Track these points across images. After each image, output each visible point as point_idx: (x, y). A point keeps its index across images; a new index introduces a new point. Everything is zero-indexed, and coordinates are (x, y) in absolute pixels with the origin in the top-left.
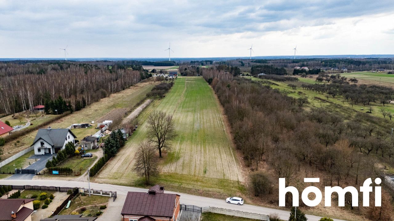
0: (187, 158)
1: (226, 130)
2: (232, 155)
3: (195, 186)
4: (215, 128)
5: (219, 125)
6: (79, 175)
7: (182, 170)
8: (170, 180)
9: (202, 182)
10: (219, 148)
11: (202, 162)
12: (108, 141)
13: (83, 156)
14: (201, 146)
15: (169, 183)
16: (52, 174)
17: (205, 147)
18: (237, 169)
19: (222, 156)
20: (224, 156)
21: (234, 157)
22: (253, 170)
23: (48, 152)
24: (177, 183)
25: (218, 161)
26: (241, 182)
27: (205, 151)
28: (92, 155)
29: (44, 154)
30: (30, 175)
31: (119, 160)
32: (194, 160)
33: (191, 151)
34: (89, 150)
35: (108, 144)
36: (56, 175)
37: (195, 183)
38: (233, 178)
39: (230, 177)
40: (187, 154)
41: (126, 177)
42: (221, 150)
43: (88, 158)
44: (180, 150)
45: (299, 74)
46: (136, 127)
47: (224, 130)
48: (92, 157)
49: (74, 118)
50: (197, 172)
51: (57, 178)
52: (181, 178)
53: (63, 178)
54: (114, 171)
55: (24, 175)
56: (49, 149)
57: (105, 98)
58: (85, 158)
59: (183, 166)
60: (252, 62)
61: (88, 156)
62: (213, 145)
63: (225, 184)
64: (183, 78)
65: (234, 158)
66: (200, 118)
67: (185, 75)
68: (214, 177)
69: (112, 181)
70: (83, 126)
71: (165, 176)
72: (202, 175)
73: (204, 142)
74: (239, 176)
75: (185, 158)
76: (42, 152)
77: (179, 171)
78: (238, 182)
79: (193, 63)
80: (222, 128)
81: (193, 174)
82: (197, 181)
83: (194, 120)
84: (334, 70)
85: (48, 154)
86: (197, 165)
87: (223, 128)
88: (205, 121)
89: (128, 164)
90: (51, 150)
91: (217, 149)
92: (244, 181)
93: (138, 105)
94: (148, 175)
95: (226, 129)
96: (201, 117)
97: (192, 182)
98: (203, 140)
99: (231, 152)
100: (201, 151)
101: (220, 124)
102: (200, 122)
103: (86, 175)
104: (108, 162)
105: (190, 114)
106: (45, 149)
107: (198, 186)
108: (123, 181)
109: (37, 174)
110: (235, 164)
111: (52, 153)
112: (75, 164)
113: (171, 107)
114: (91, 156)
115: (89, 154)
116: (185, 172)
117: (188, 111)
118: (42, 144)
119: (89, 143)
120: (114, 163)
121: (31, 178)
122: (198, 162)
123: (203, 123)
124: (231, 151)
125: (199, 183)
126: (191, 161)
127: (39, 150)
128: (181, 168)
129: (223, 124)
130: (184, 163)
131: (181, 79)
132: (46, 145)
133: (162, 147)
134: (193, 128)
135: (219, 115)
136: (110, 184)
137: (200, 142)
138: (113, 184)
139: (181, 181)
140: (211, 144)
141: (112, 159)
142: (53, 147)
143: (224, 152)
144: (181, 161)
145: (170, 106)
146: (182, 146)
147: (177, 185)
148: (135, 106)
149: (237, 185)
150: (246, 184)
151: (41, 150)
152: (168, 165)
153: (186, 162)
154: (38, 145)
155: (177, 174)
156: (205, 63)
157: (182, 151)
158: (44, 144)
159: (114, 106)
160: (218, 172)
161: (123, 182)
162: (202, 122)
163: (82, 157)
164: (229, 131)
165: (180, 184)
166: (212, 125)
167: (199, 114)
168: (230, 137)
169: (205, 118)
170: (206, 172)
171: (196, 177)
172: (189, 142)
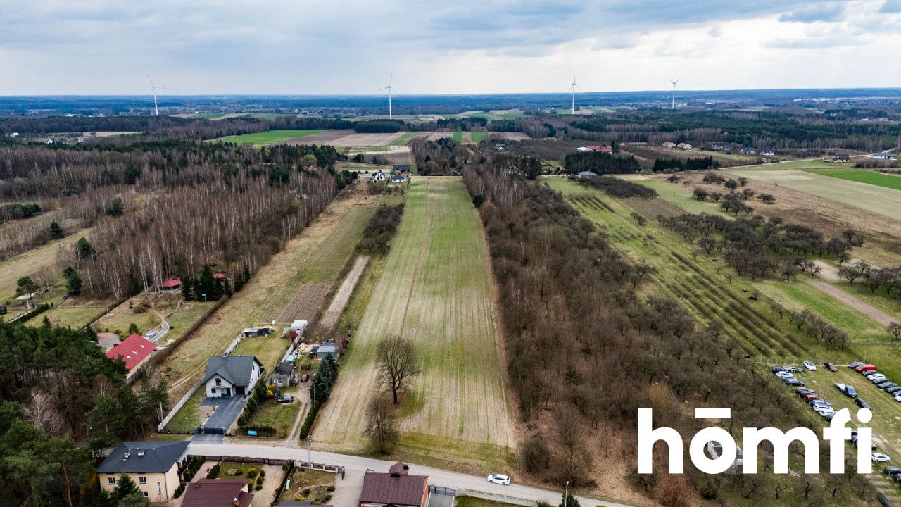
0: (435, 405)
1: (500, 341)
2: (503, 398)
3: (448, 455)
4: (480, 337)
5: (488, 329)
6: (285, 436)
7: (429, 427)
8: (412, 445)
9: (457, 448)
10: (484, 382)
11: (458, 413)
12: (317, 379)
13: (280, 400)
14: (457, 379)
15: (411, 450)
16: (247, 435)
17: (462, 382)
18: (507, 425)
19: (489, 399)
20: (491, 399)
21: (507, 402)
22: (530, 428)
23: (225, 393)
24: (423, 451)
25: (482, 412)
26: (510, 449)
27: (462, 390)
28: (292, 398)
29: (220, 396)
30: (216, 437)
31: (334, 408)
32: (446, 408)
33: (442, 390)
34: (284, 388)
35: (319, 383)
36: (253, 437)
37: (447, 451)
38: (501, 442)
39: (496, 441)
40: (435, 396)
41: (350, 440)
42: (487, 387)
43: (288, 404)
44: (424, 386)
45: (666, 170)
46: (349, 336)
47: (495, 343)
48: (294, 403)
49: (237, 312)
50: (450, 431)
51: (255, 442)
52: (429, 442)
53: (265, 442)
54: (331, 429)
55: (209, 437)
56: (228, 390)
57: (278, 253)
58: (282, 404)
59: (430, 419)
60: (573, 124)
61: (287, 401)
62: (475, 377)
63: (489, 452)
64: (423, 183)
65: (505, 403)
66: (456, 311)
67: (426, 174)
68: (473, 440)
69: (333, 447)
70: (261, 333)
71: (406, 439)
72: (457, 437)
73: (462, 371)
74: (509, 438)
75: (432, 404)
76: (218, 394)
77: (424, 430)
78: (507, 448)
79: (443, 125)
80: (492, 337)
81: (444, 435)
82: (450, 447)
83: (445, 317)
84: (746, 153)
85: (226, 395)
86: (450, 418)
87: (494, 337)
88: (464, 318)
89: (349, 416)
90: (231, 390)
91: (481, 385)
92: (515, 447)
93: (344, 274)
94: (384, 440)
95: (498, 339)
96: (458, 309)
97: (444, 450)
98: (460, 365)
99: (501, 392)
100: (456, 389)
101: (489, 326)
102: (456, 324)
103: (294, 436)
104: (319, 413)
105: (438, 299)
106: (222, 389)
107: (451, 455)
108: (348, 446)
109: (226, 435)
110: (506, 416)
111: (232, 395)
112: (272, 416)
113: (403, 280)
114: (292, 401)
115: (287, 395)
116: (433, 433)
117: (435, 293)
118: (218, 381)
119: (284, 378)
120: (329, 414)
121: (221, 442)
122: (452, 413)
123: (462, 325)
124: (503, 390)
125: (453, 451)
126: (441, 410)
127: (214, 391)
128: (427, 424)
129: (495, 327)
130: (430, 415)
131: (419, 187)
132: (224, 384)
133: (398, 388)
134: (444, 336)
135: (490, 303)
136: (331, 452)
137: (455, 371)
138: (335, 453)
139: (427, 448)
140: (472, 374)
141: (324, 407)
142: (233, 386)
143: (491, 392)
144: (426, 409)
145: (402, 277)
146: (427, 378)
147: (422, 453)
148: (338, 279)
149: (504, 453)
150: (518, 451)
151: (217, 391)
152: (408, 418)
153: (434, 412)
154: (212, 384)
155: (422, 434)
156: (468, 124)
157: (427, 390)
158: (220, 381)
159: (299, 278)
160: (480, 430)
161: (349, 449)
162: (459, 323)
163: (278, 402)
164: (503, 345)
165: (427, 451)
166: (476, 329)
167: (454, 301)
168: (502, 357)
169: (464, 310)
170: (462, 431)
171: (449, 441)
172: (437, 370)
